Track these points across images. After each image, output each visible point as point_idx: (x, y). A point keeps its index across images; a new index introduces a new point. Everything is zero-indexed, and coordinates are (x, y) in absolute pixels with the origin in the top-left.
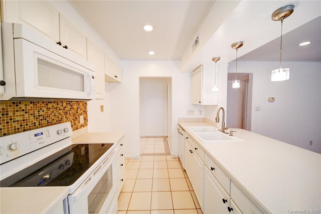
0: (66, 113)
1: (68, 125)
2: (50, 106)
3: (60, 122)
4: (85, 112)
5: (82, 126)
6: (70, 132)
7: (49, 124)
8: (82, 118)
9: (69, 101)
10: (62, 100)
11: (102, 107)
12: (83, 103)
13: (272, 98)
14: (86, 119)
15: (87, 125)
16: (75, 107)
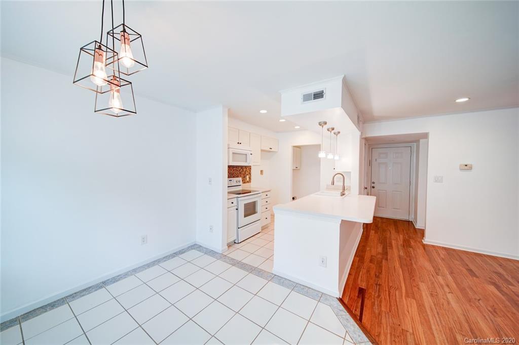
0: (240, 173)
1: (240, 179)
2: (234, 169)
3: (238, 177)
4: (250, 174)
5: (248, 182)
6: (241, 183)
7: (234, 177)
8: (248, 176)
9: (242, 167)
10: (239, 166)
11: (262, 171)
12: (248, 168)
13: (466, 166)
14: (250, 178)
15: (250, 182)
16: (244, 170)
